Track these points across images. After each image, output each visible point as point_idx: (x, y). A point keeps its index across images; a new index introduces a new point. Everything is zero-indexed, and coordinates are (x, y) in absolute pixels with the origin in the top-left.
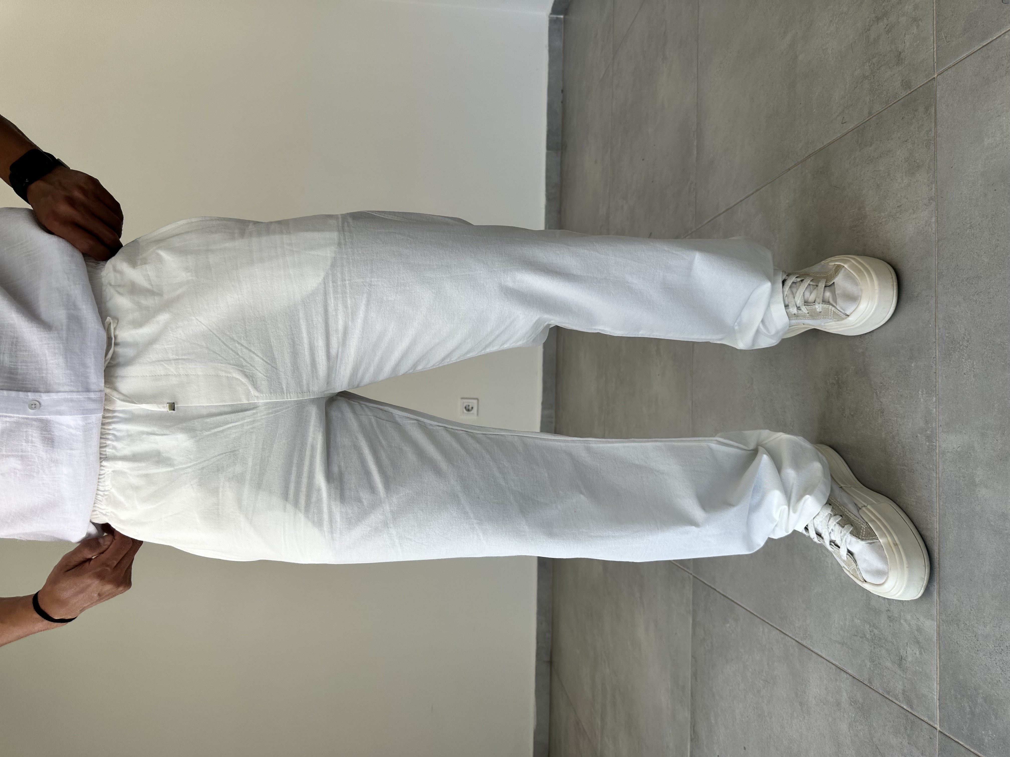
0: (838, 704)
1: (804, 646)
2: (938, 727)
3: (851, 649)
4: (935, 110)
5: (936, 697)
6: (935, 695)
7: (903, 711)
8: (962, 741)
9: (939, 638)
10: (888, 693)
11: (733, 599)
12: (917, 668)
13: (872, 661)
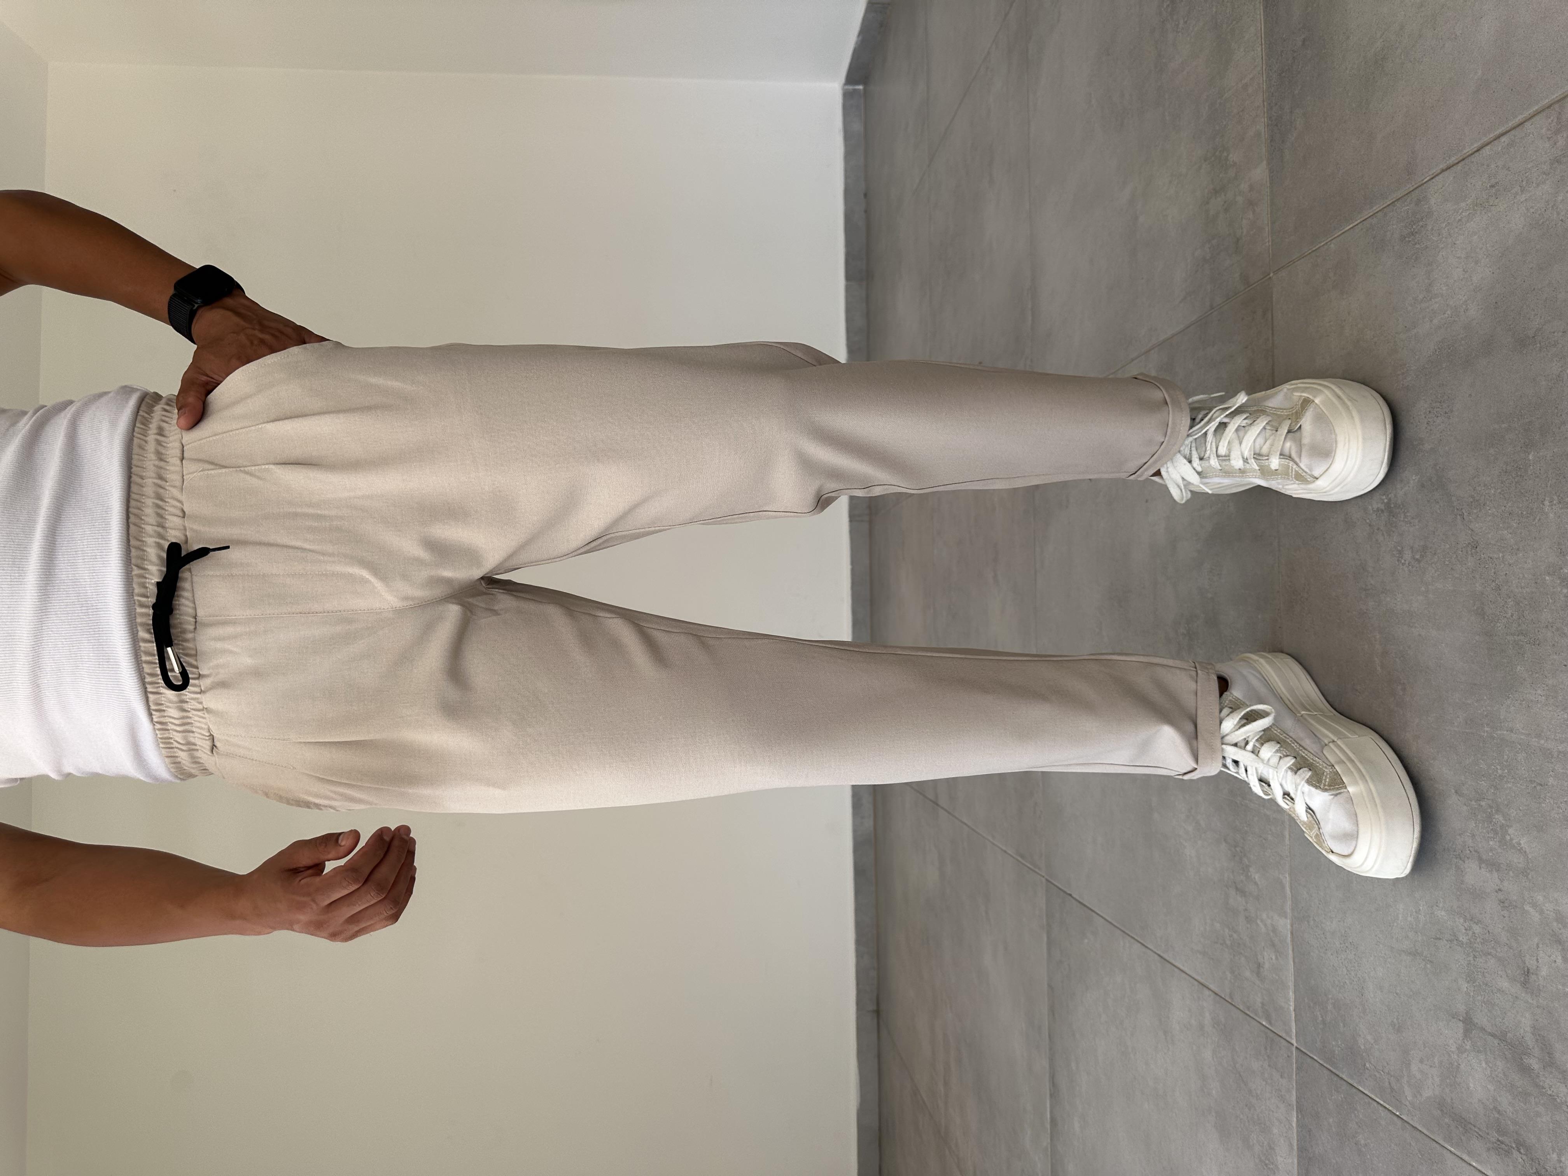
0: (1201, 1027)
1: (1165, 960)
2: (1294, 1042)
3: (1213, 959)
4: (1272, 315)
5: (1292, 1008)
6: (1290, 1005)
7: (1263, 1028)
8: (1317, 1057)
9: (1293, 940)
10: (1248, 1008)
11: (1090, 907)
12: (1274, 975)
13: (1232, 972)
